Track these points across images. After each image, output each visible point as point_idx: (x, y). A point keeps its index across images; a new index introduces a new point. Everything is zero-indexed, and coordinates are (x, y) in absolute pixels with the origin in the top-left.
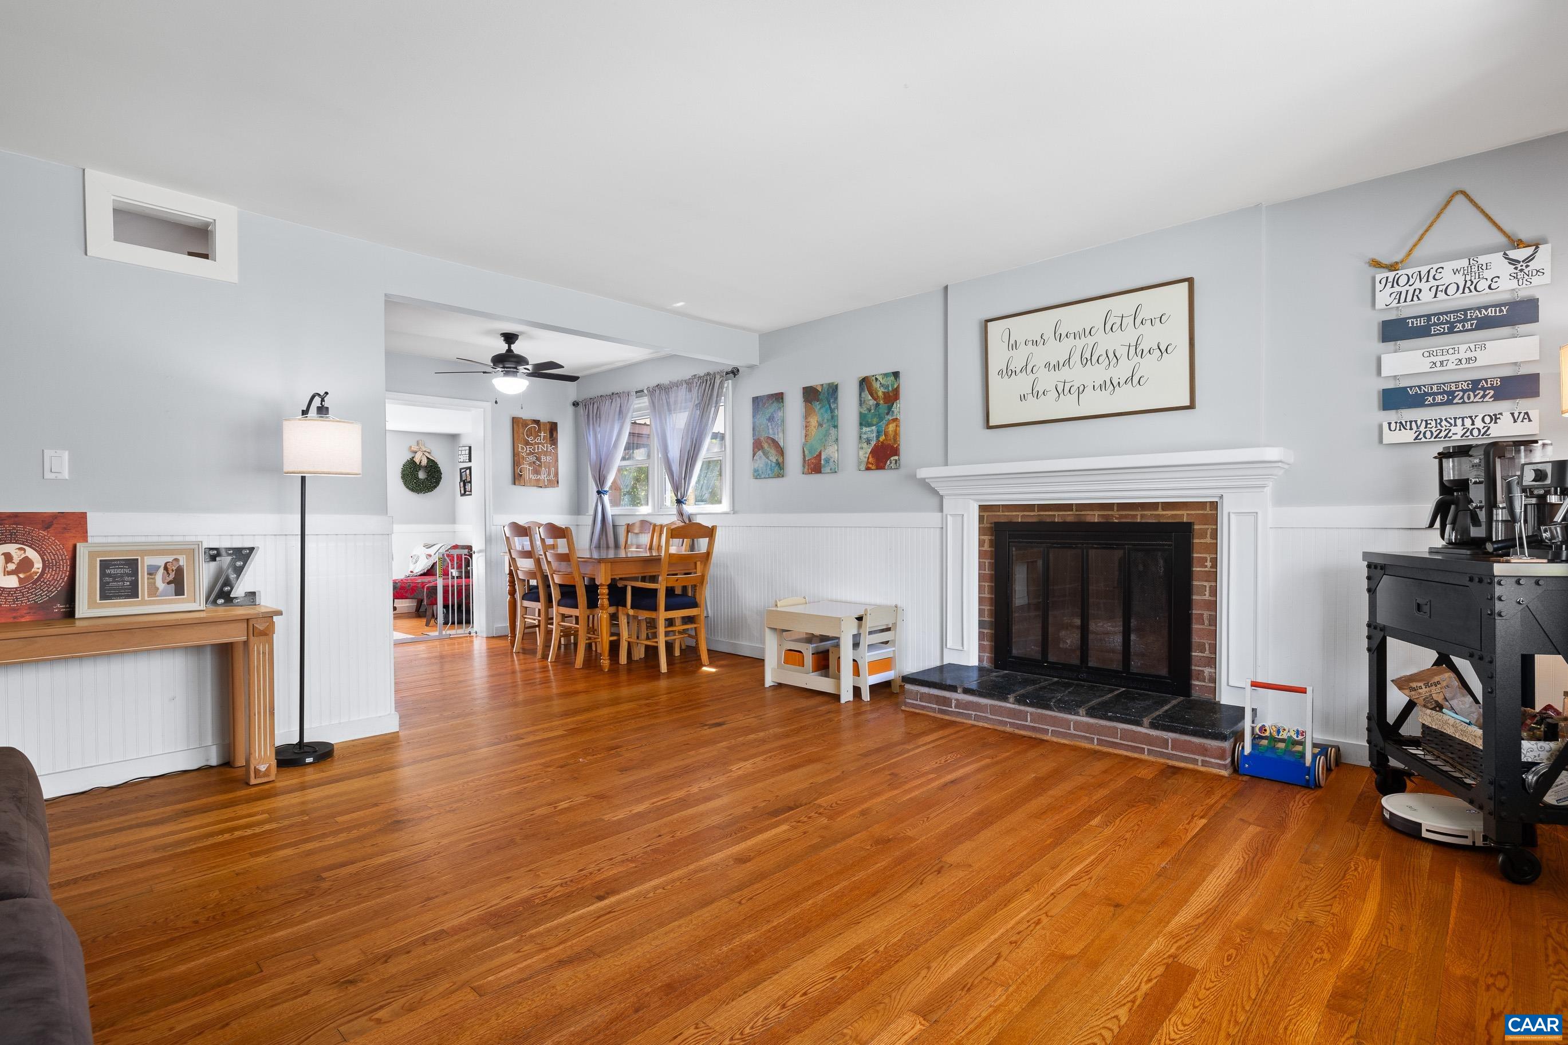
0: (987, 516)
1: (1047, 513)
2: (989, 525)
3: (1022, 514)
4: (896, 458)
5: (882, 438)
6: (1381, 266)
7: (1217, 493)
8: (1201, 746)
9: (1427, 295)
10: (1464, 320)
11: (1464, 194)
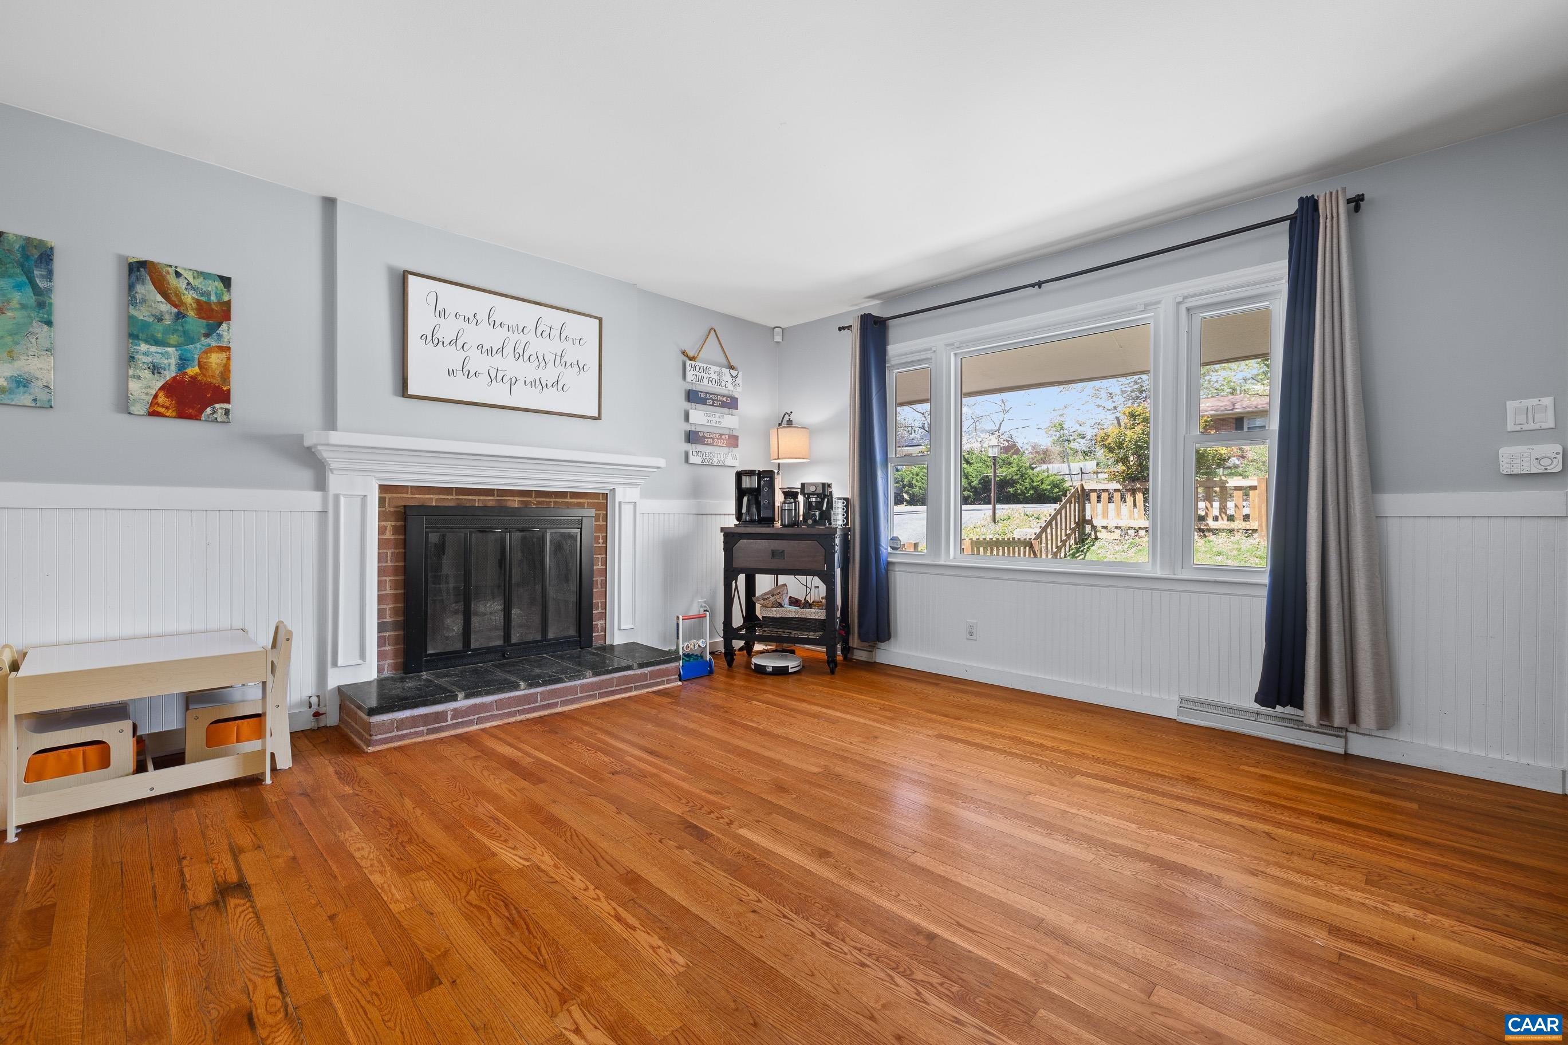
0: (389, 499)
1: (466, 497)
2: (392, 509)
3: (437, 497)
4: (226, 406)
5: (193, 370)
6: (687, 356)
7: (611, 487)
8: (666, 669)
9: (706, 381)
10: (717, 400)
11: (715, 331)
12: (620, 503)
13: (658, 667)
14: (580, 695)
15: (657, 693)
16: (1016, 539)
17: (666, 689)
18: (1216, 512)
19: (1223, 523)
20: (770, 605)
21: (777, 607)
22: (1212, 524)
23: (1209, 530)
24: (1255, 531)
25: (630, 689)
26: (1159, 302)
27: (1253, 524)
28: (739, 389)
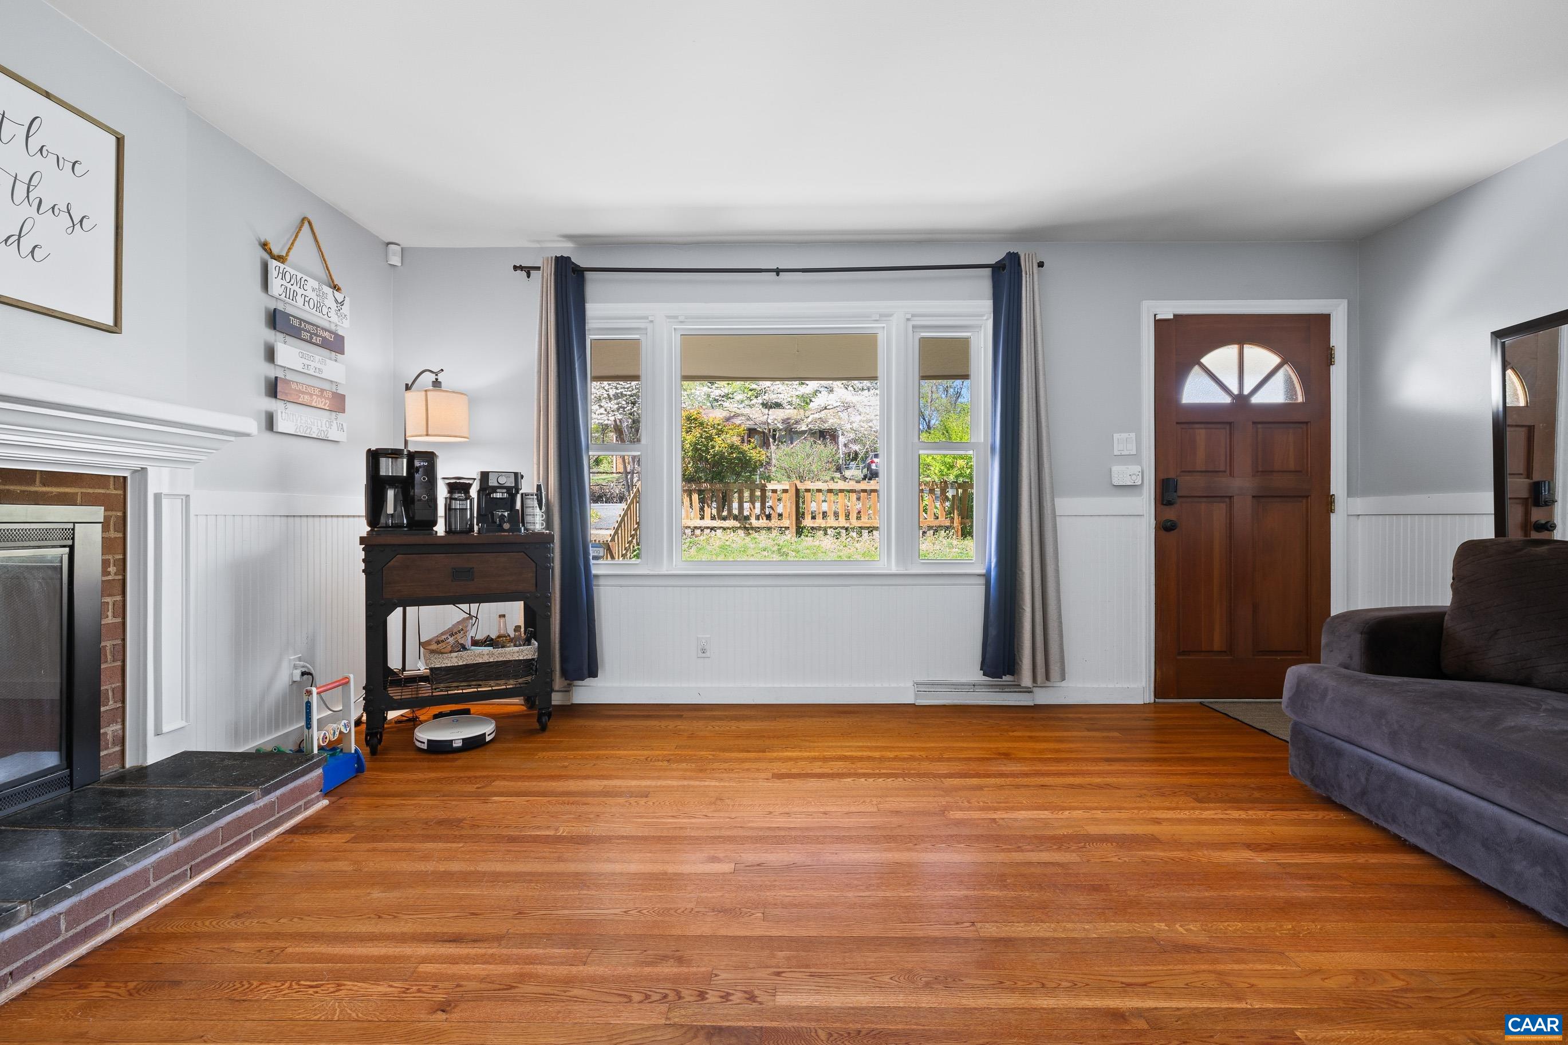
6: (270, 253)
7: (137, 464)
8: (303, 786)
9: (300, 300)
10: (316, 335)
11: (310, 223)
12: (158, 497)
13: (291, 786)
14: (154, 884)
15: (294, 831)
16: (601, 542)
17: (306, 819)
18: (758, 511)
19: (763, 522)
20: (449, 648)
21: (459, 651)
22: (754, 522)
23: (752, 528)
24: (787, 528)
25: (246, 841)
26: (891, 315)
27: (786, 523)
28: (346, 324)
